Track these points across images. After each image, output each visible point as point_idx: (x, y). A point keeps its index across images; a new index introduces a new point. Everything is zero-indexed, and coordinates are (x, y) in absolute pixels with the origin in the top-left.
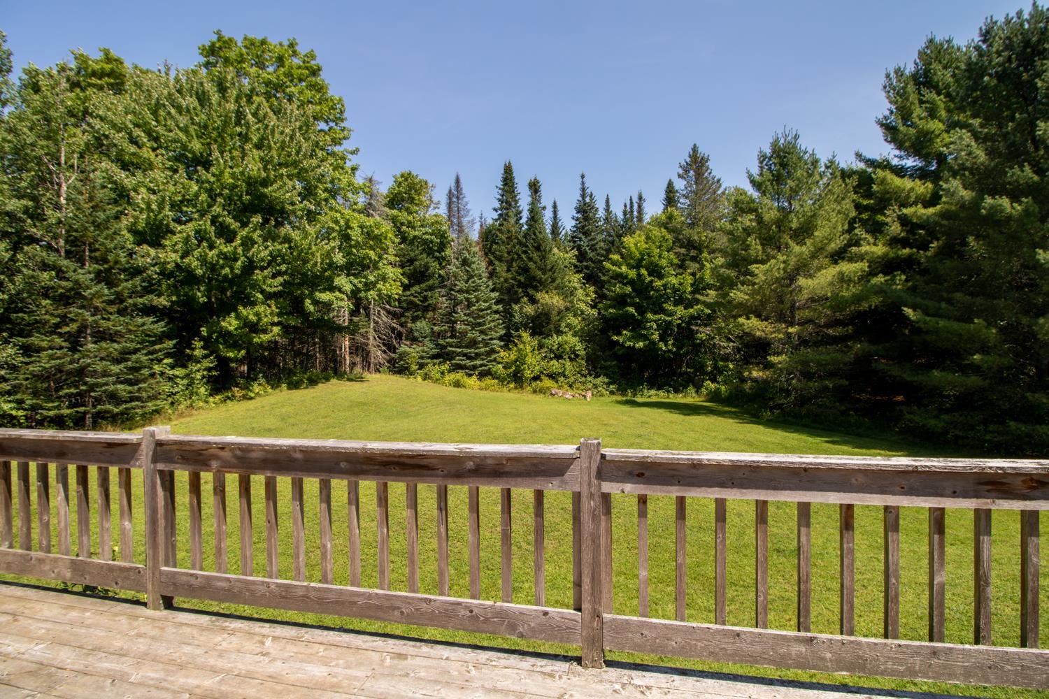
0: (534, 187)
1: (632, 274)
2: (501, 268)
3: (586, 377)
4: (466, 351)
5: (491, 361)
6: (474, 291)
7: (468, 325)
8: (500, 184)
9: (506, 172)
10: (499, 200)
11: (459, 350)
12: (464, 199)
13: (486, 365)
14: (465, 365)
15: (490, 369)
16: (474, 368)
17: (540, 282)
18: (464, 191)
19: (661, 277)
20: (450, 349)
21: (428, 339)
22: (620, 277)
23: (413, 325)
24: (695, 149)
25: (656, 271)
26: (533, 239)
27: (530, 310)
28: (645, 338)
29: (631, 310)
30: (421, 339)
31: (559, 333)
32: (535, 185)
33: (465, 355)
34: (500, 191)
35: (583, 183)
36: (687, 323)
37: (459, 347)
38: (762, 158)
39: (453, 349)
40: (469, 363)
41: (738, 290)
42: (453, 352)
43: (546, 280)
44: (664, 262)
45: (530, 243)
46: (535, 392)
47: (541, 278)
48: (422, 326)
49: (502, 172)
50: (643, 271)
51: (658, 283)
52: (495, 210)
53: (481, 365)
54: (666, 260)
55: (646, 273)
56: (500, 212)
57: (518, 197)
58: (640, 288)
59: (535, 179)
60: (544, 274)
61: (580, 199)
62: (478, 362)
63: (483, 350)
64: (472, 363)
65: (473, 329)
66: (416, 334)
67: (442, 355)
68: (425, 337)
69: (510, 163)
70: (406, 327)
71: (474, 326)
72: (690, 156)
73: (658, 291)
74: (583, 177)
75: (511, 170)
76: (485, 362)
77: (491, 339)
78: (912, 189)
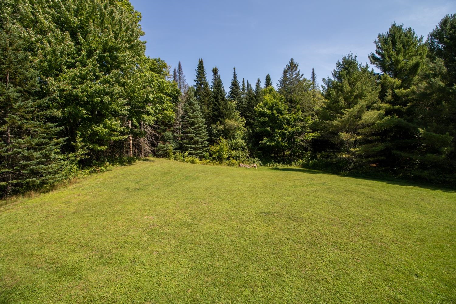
0: (215, 71)
1: (269, 112)
2: (205, 107)
3: (249, 158)
4: (193, 146)
5: (204, 151)
6: (196, 118)
7: (194, 134)
8: (197, 69)
9: (200, 64)
10: (197, 76)
11: (189, 146)
12: (183, 74)
13: (202, 153)
14: (193, 153)
15: (204, 154)
16: (197, 154)
17: (225, 114)
18: (183, 70)
19: (282, 114)
20: (186, 145)
21: (172, 140)
22: (263, 114)
23: (164, 133)
24: (292, 60)
25: (279, 112)
26: (220, 95)
27: (221, 127)
28: (274, 140)
29: (268, 129)
30: (168, 140)
31: (234, 138)
32: (216, 70)
33: (192, 148)
34: (197, 72)
35: (235, 72)
36: (291, 135)
37: (190, 144)
38: (339, 65)
39: (187, 145)
40: (195, 152)
41: (336, 120)
42: (187, 147)
43: (228, 114)
44: (283, 108)
45: (219, 97)
46: (228, 165)
47: (225, 113)
48: (168, 134)
49: (198, 63)
50: (275, 112)
51: (281, 117)
52: (195, 81)
53: (201, 153)
54: (283, 106)
55: (276, 112)
56: (197, 82)
57: (205, 76)
58: (273, 119)
59: (216, 68)
60: (227, 111)
61: (233, 79)
62: (199, 152)
63: (201, 146)
64: (196, 152)
65: (196, 136)
66: (166, 138)
67: (181, 148)
68: (171, 140)
69: (202, 59)
70: (160, 134)
71: (196, 134)
72: (290, 63)
73: (281, 120)
74: (234, 69)
75: (202, 63)
76: (202, 151)
77: (204, 141)
78: (395, 82)
